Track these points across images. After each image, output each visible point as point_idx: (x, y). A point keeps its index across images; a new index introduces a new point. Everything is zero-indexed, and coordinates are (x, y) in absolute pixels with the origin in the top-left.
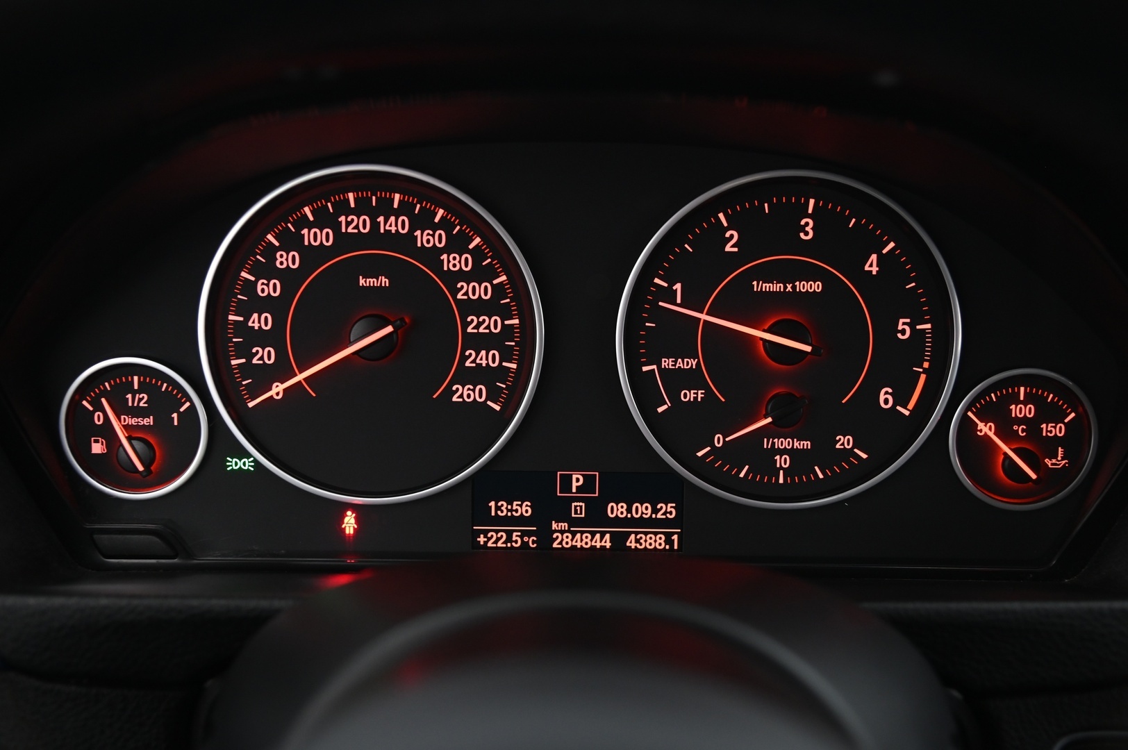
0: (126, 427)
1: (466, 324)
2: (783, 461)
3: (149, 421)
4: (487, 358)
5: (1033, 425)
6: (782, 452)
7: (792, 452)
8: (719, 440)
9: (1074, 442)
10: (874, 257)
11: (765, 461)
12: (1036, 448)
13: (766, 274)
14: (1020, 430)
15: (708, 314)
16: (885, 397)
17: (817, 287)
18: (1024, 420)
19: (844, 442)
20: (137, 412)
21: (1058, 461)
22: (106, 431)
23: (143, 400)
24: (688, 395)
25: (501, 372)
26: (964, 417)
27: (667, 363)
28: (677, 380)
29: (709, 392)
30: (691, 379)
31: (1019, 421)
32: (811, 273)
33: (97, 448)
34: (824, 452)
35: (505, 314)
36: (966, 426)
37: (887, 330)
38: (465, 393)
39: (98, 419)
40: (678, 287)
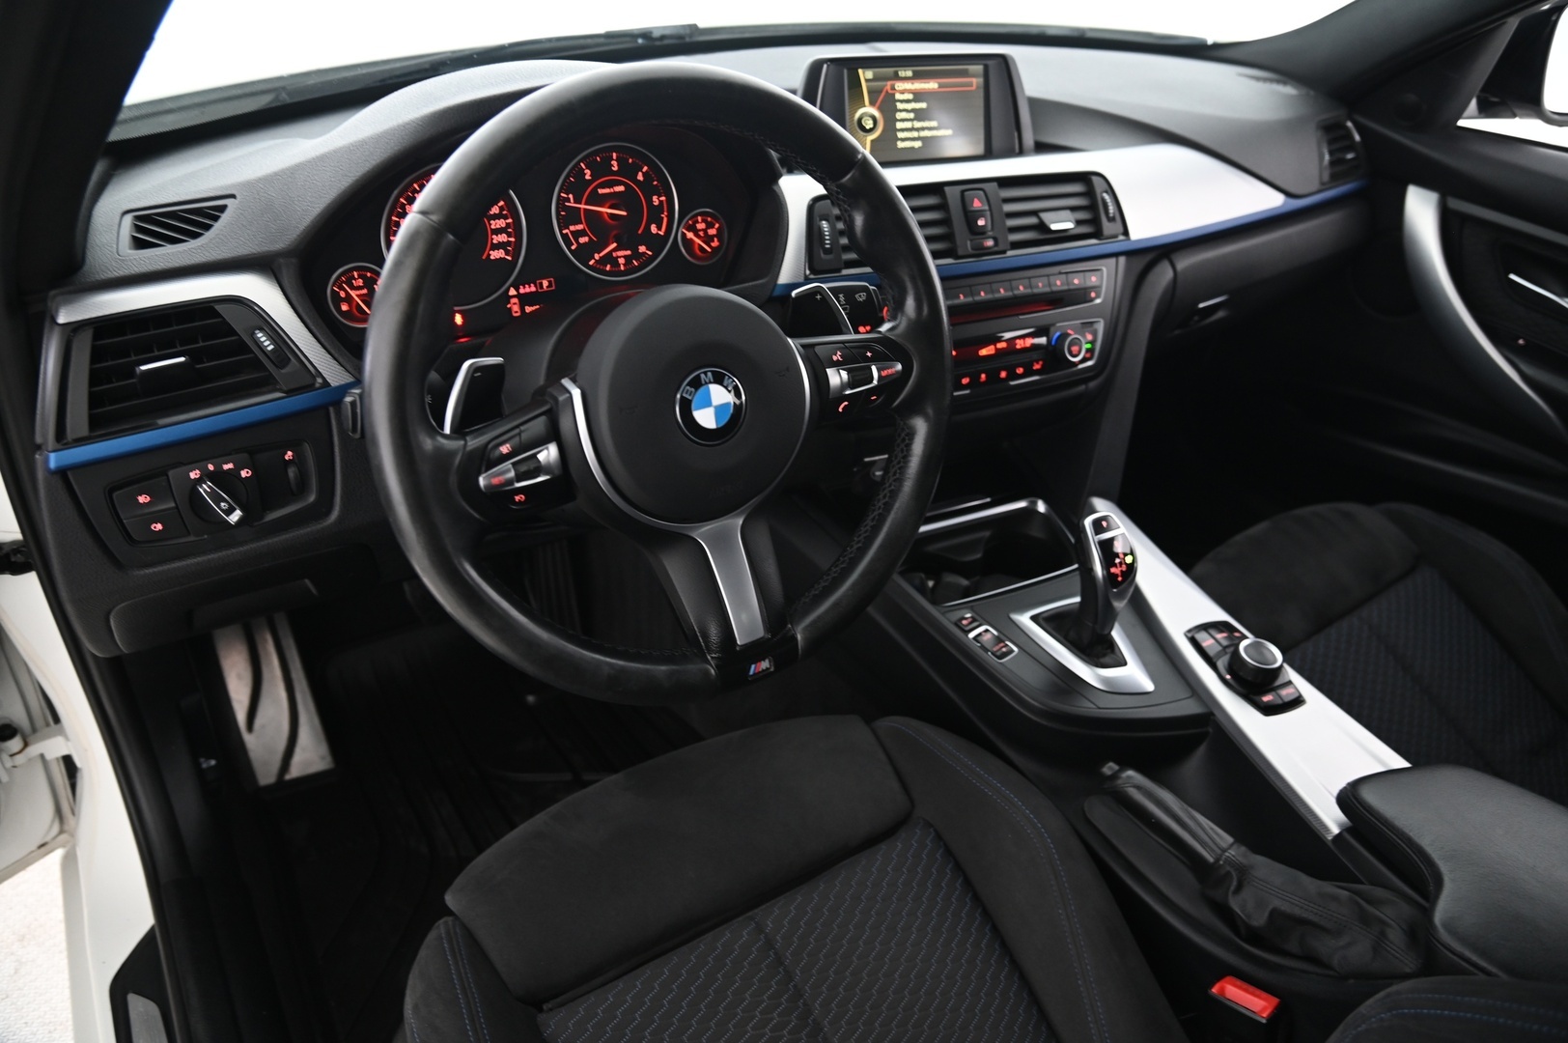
0: (357, 296)
1: (490, 225)
2: (622, 261)
3: (365, 291)
4: (502, 238)
5: (705, 231)
6: (620, 257)
7: (625, 257)
8: (597, 256)
9: (719, 235)
10: (640, 174)
11: (614, 262)
12: (708, 239)
13: (603, 186)
14: (701, 233)
15: (585, 204)
16: (654, 229)
17: (621, 188)
18: (702, 230)
19: (642, 249)
20: (359, 288)
21: (715, 244)
22: (349, 299)
23: (360, 282)
24: (583, 240)
25: (509, 243)
26: (683, 232)
27: (572, 228)
28: (577, 234)
29: (590, 237)
30: (582, 233)
31: (700, 230)
32: (619, 183)
33: (344, 307)
34: (636, 255)
35: (505, 217)
36: (684, 235)
37: (650, 202)
38: (496, 254)
39: (342, 294)
40: (571, 196)
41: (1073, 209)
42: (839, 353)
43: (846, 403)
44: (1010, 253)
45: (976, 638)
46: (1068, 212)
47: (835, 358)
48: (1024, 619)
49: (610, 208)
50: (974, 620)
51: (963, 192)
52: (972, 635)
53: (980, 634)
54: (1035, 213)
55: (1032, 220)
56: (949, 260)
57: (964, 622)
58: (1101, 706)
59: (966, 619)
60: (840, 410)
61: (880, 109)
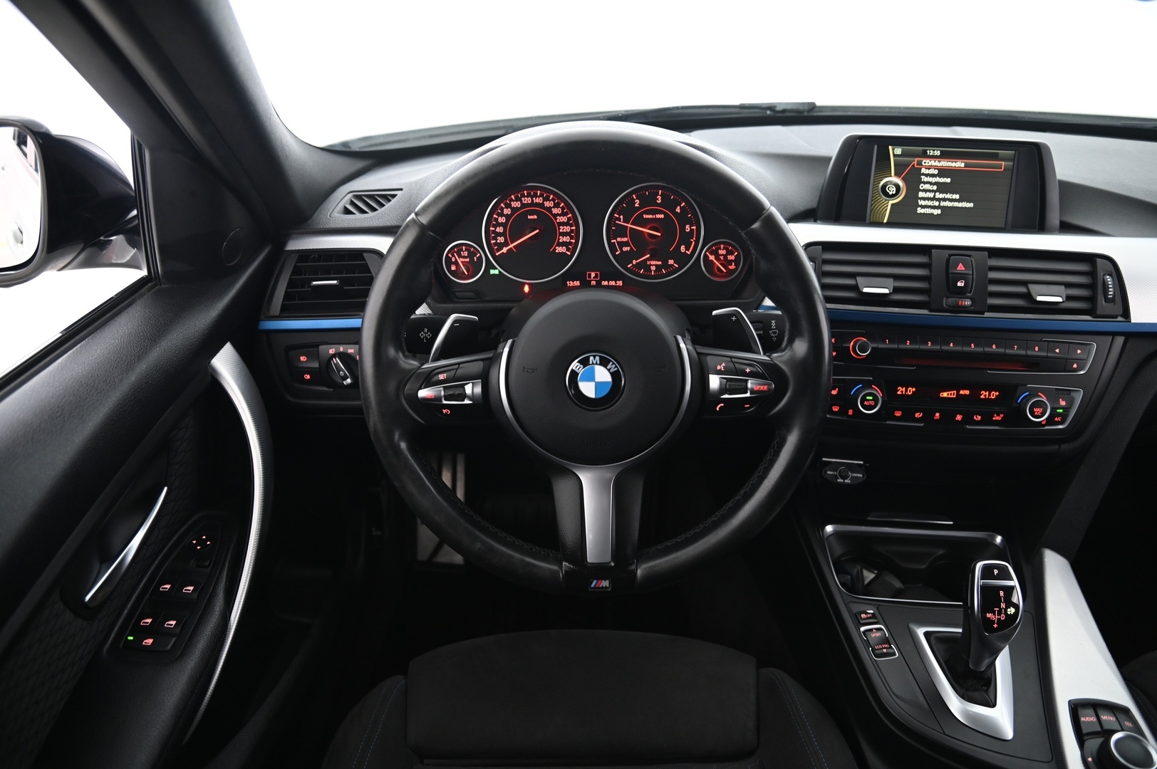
0: (462, 262)
1: (559, 229)
2: (653, 268)
3: (468, 260)
4: (566, 239)
5: (725, 256)
6: (653, 265)
7: (656, 265)
8: (634, 262)
9: (737, 261)
10: (679, 207)
11: (648, 268)
12: (726, 263)
13: (648, 212)
14: (722, 258)
15: (631, 224)
16: (683, 248)
17: (662, 216)
18: (723, 255)
19: (671, 262)
20: (464, 257)
21: (732, 267)
22: (456, 263)
23: (466, 254)
24: (625, 249)
25: (570, 243)
26: (705, 254)
27: (619, 239)
28: (622, 244)
29: (631, 248)
30: (626, 244)
31: (721, 255)
32: (660, 212)
33: (453, 268)
34: (665, 265)
35: (571, 225)
36: (706, 257)
37: (683, 228)
38: (560, 250)
39: (453, 260)
40: (621, 217)
41: (1068, 285)
42: (724, 364)
43: (722, 405)
44: (987, 314)
45: (865, 632)
46: (1063, 288)
47: (719, 368)
48: (920, 632)
49: (649, 229)
50: (873, 616)
51: (950, 255)
52: (862, 629)
53: (871, 630)
54: (1025, 283)
55: (1022, 289)
56: (925, 312)
57: (863, 616)
58: (946, 733)
59: (867, 613)
60: (718, 409)
61: (904, 179)
